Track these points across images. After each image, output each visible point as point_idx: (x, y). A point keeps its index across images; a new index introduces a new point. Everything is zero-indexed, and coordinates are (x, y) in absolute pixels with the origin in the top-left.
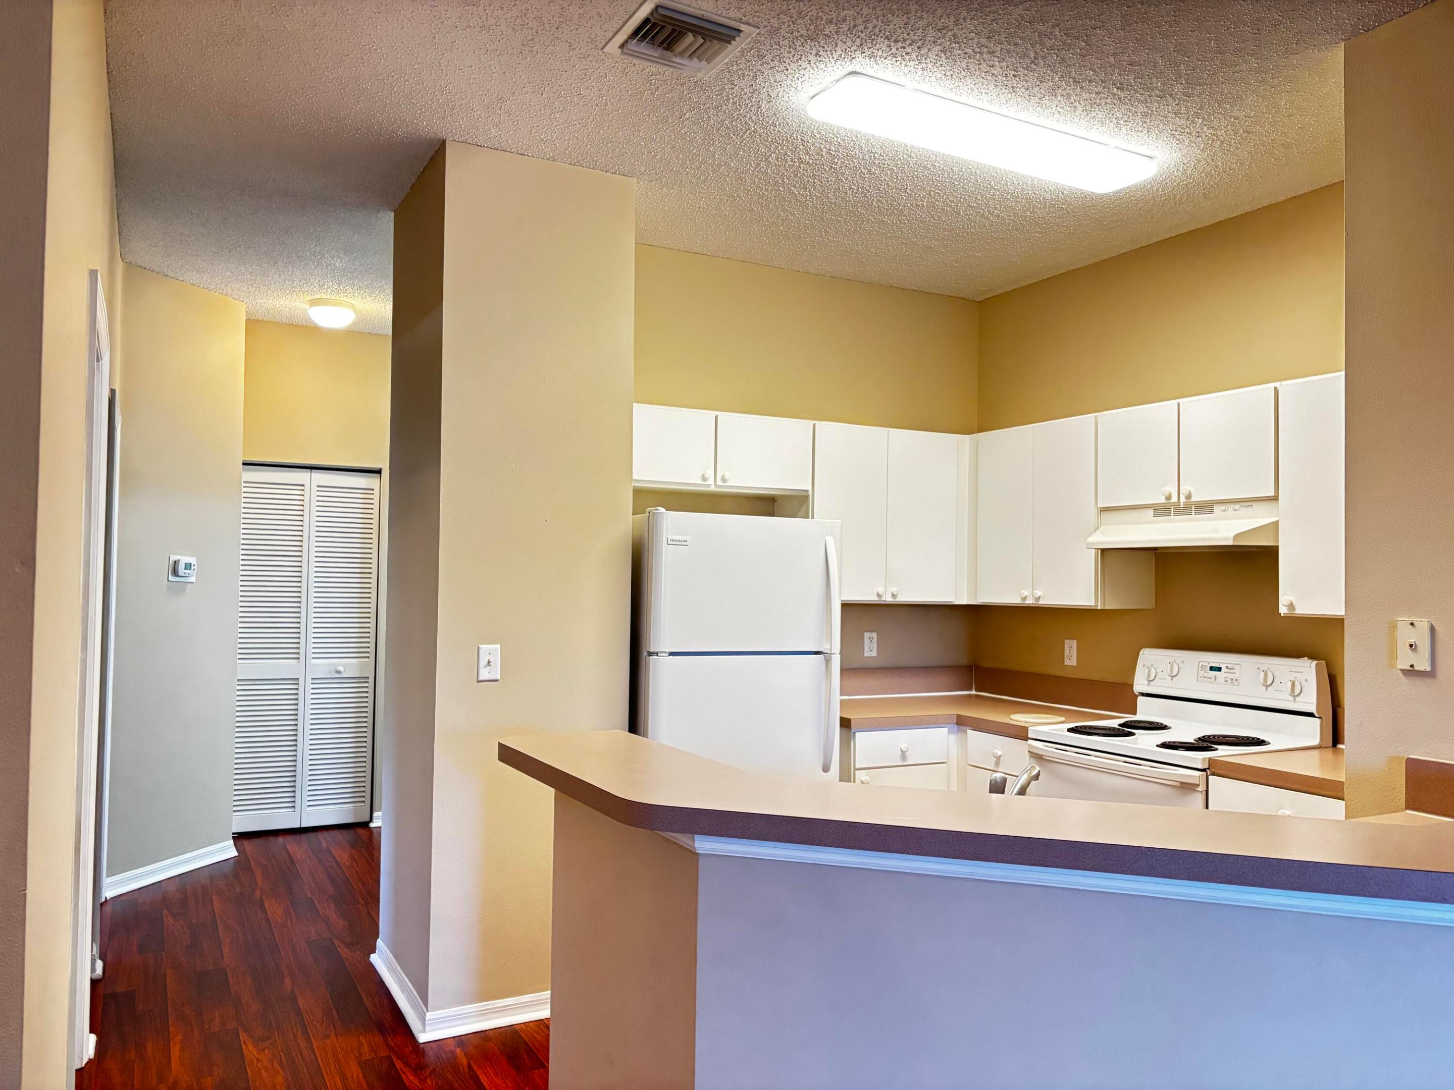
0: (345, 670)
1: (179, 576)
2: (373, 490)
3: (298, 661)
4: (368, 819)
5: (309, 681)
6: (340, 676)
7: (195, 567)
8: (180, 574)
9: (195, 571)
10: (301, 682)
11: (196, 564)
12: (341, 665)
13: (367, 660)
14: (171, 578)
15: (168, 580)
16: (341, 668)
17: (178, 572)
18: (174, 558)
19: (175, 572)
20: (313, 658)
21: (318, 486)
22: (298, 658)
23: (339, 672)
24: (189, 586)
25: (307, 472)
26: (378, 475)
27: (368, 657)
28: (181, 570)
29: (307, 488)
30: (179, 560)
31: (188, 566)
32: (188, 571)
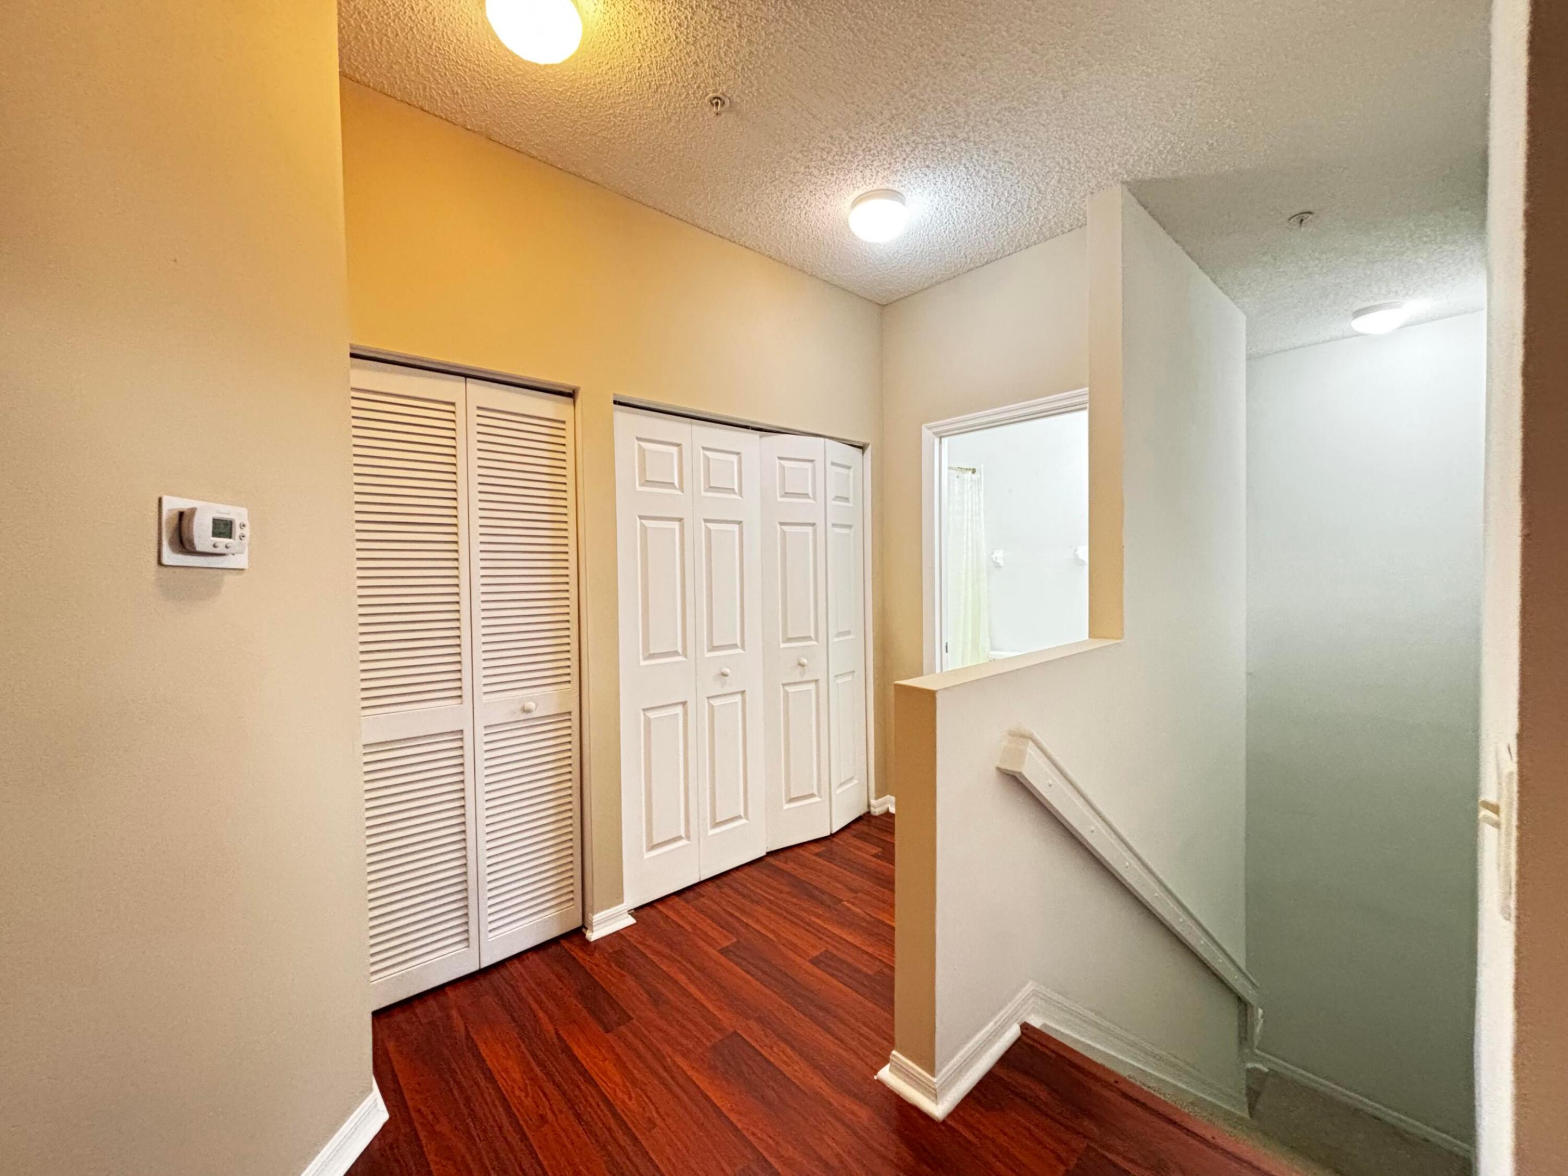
0: (537, 706)
1: (194, 552)
2: (564, 422)
3: (459, 701)
4: (579, 924)
5: (480, 731)
6: (529, 716)
7: (246, 531)
8: (199, 548)
9: (246, 540)
10: (468, 735)
11: (247, 523)
12: (531, 699)
13: (568, 685)
14: (170, 557)
15: (160, 562)
16: (531, 705)
17: (191, 542)
18: (173, 504)
19: (183, 542)
20: (485, 693)
21: (479, 408)
22: (460, 697)
23: (528, 711)
24: (229, 578)
25: (458, 381)
26: (570, 400)
27: (569, 682)
28: (202, 535)
29: (460, 409)
30: (193, 511)
31: (223, 528)
32: (222, 541)
